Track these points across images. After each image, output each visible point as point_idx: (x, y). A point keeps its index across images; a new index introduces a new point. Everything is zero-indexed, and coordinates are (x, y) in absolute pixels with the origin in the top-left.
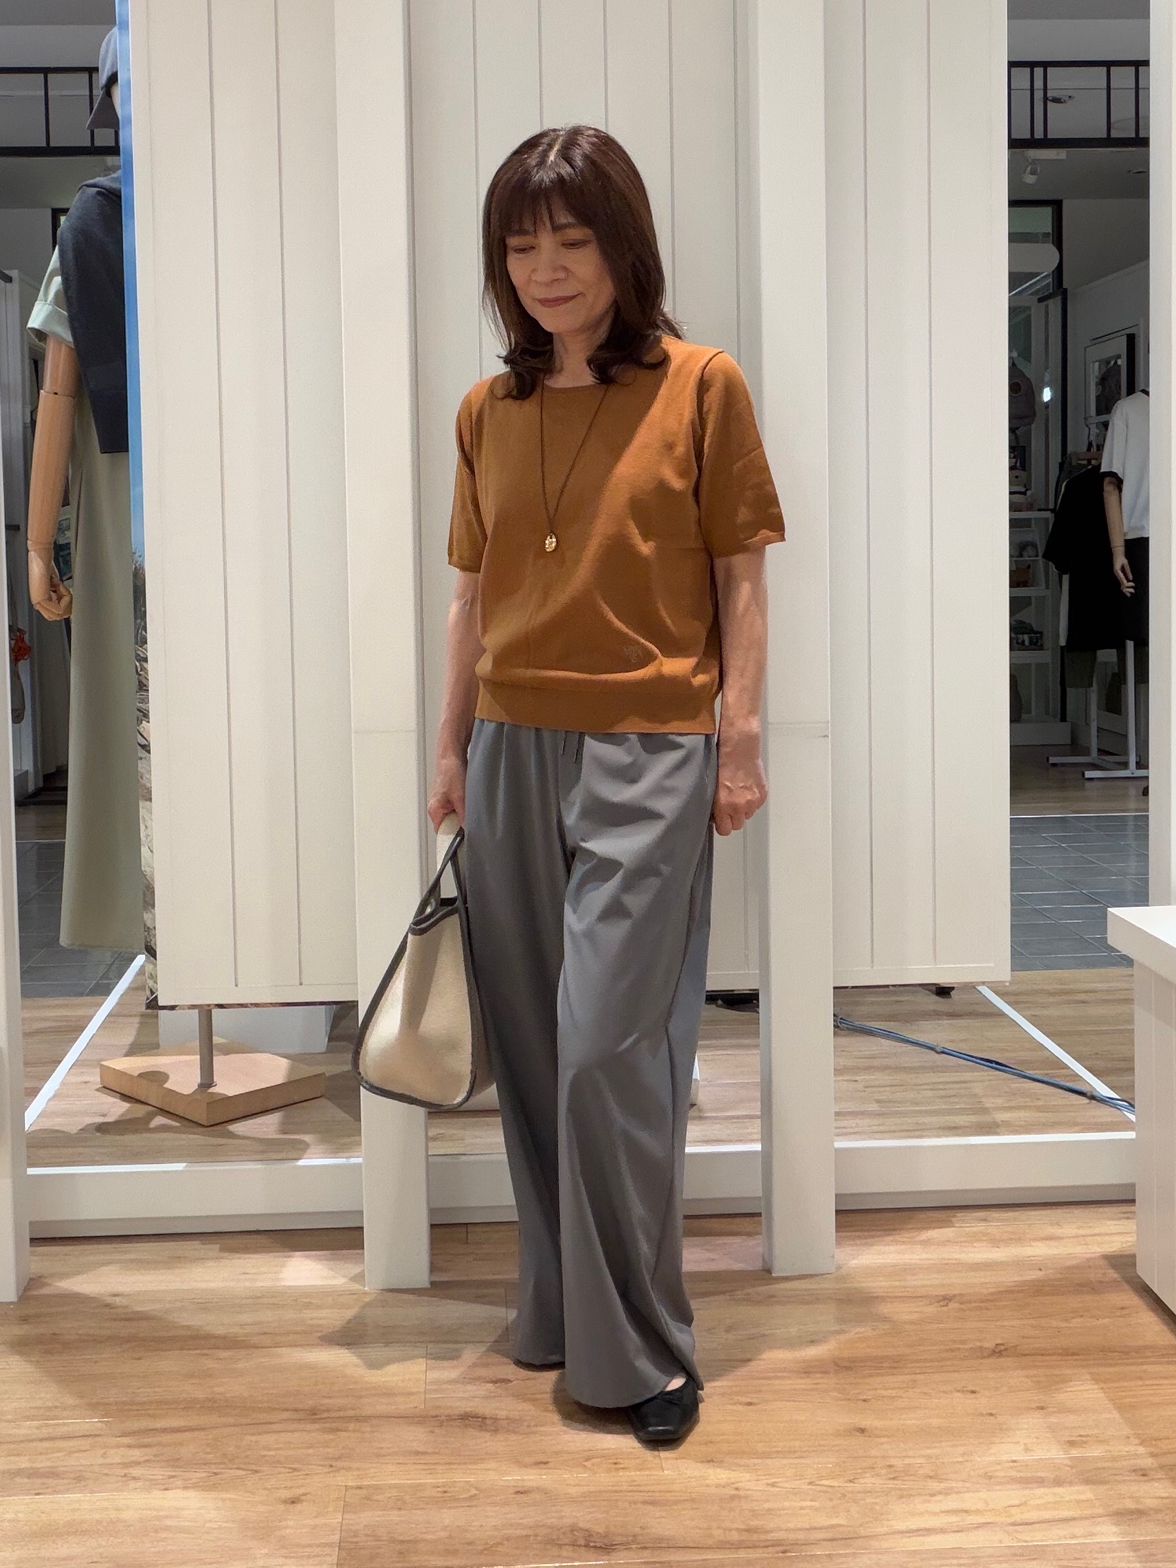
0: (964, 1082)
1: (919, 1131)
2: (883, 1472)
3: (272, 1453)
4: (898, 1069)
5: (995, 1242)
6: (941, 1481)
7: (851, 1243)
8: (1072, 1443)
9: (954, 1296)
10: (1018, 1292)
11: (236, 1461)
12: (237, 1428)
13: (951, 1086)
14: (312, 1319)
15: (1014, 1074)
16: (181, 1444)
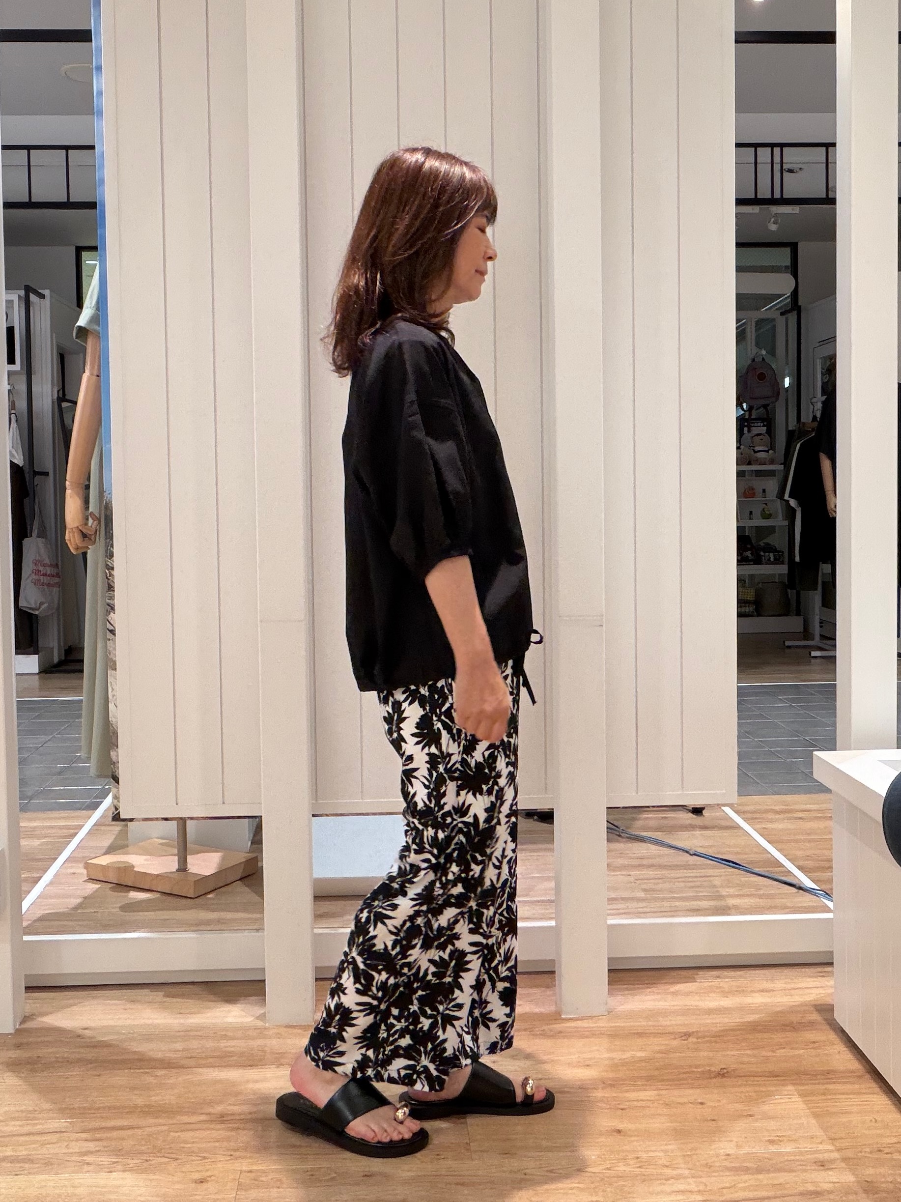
0: (707, 877)
1: (674, 912)
2: (632, 1162)
3: (189, 1146)
4: (661, 867)
5: (725, 994)
6: (674, 1169)
7: (619, 993)
8: (771, 1142)
9: (693, 1032)
10: (739, 1030)
11: (163, 1151)
12: (165, 1128)
13: (699, 879)
14: (226, 1047)
15: (744, 870)
16: (123, 1139)
